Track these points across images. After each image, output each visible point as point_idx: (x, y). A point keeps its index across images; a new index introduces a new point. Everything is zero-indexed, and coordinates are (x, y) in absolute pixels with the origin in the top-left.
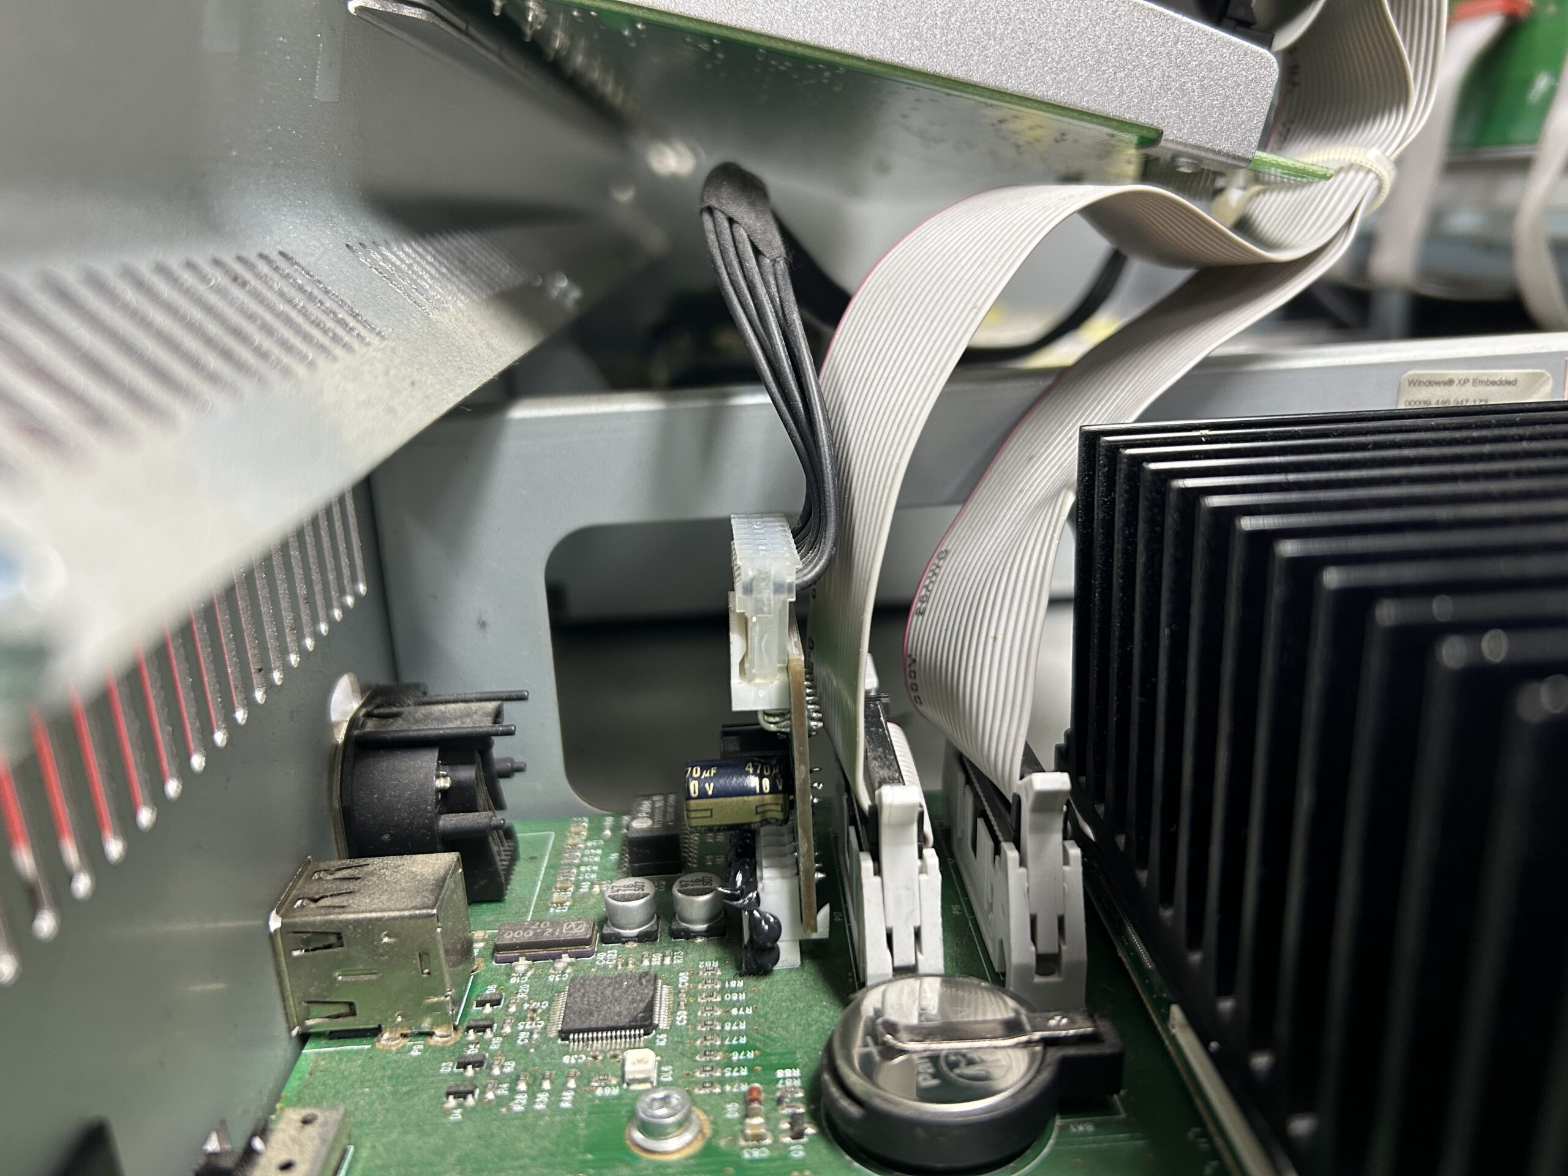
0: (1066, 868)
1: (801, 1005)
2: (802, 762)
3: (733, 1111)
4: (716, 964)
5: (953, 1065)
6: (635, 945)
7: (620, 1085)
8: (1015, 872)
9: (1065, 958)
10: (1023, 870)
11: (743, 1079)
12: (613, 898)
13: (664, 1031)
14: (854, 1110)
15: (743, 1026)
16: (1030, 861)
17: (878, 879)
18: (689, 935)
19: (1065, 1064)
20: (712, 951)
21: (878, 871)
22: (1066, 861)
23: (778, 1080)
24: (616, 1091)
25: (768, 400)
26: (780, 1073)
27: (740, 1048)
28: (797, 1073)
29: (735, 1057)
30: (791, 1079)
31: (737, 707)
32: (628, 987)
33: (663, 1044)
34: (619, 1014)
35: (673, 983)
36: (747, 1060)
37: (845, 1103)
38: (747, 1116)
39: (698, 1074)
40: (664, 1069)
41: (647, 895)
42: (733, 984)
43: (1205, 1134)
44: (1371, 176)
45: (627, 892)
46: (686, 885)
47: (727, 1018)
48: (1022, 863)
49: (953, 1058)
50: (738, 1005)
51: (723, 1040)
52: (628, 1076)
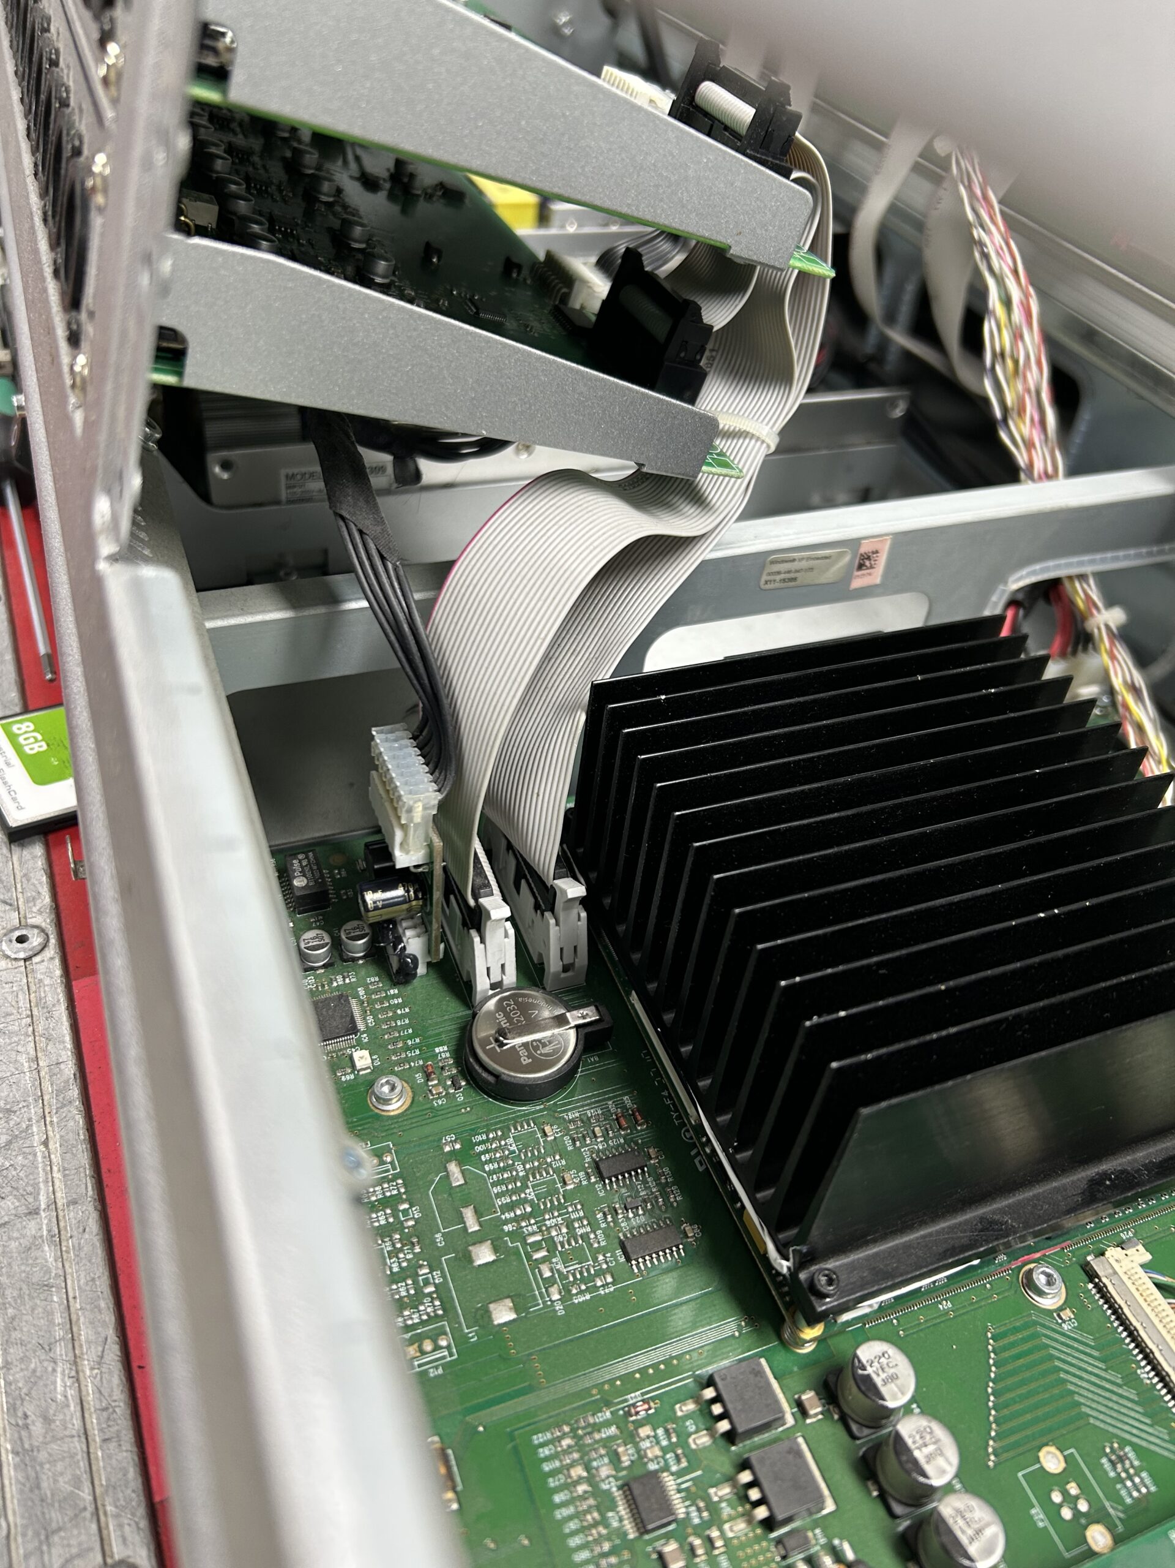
0: (579, 923)
1: (435, 1001)
2: (438, 890)
3: (419, 1078)
4: (377, 979)
5: (536, 1048)
6: (323, 971)
7: (353, 1072)
8: (553, 930)
9: (577, 965)
10: (557, 928)
11: (419, 1057)
12: (307, 948)
13: (364, 1032)
14: (491, 1079)
15: (407, 1021)
16: (561, 924)
17: (483, 946)
18: (354, 960)
19: (587, 1036)
20: (371, 969)
21: (483, 941)
22: (579, 919)
23: (437, 1055)
24: (352, 1077)
25: (365, 604)
26: (437, 1050)
27: (410, 1037)
28: (446, 1048)
29: (410, 1043)
30: (443, 1051)
31: (398, 866)
32: (335, 1006)
33: (366, 1040)
34: (337, 1027)
35: (356, 996)
36: (416, 1044)
37: (485, 1075)
38: (428, 1080)
39: (393, 1058)
40: (374, 1057)
41: (327, 944)
42: (392, 992)
43: (649, 1054)
44: (765, 445)
45: (315, 943)
46: (350, 933)
47: (396, 1017)
48: (557, 924)
49: (535, 1044)
50: (398, 1006)
51: (399, 1032)
52: (358, 1068)
